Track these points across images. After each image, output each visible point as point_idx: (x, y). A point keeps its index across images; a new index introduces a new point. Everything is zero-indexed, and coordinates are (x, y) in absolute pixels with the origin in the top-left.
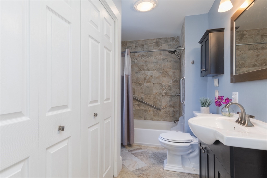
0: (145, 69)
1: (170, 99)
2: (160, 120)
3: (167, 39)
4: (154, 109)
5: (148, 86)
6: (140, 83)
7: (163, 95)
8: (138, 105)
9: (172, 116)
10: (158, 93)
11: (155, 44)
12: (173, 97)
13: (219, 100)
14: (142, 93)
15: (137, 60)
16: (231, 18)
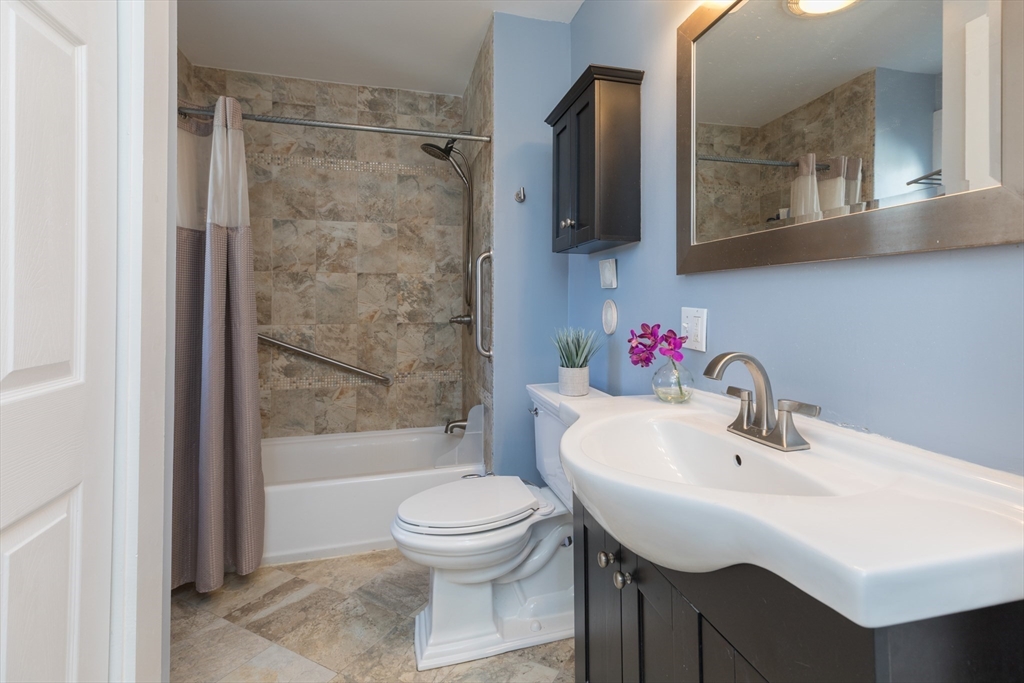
0: (323, 210)
1: (426, 336)
2: (387, 428)
3: (415, 99)
4: (363, 382)
5: (333, 287)
6: (295, 269)
7: (399, 324)
8: (288, 372)
9: (437, 405)
10: (379, 313)
11: (367, 110)
12: (438, 330)
13: (647, 341)
14: (307, 315)
15: (279, 168)
16: (678, 29)
